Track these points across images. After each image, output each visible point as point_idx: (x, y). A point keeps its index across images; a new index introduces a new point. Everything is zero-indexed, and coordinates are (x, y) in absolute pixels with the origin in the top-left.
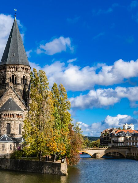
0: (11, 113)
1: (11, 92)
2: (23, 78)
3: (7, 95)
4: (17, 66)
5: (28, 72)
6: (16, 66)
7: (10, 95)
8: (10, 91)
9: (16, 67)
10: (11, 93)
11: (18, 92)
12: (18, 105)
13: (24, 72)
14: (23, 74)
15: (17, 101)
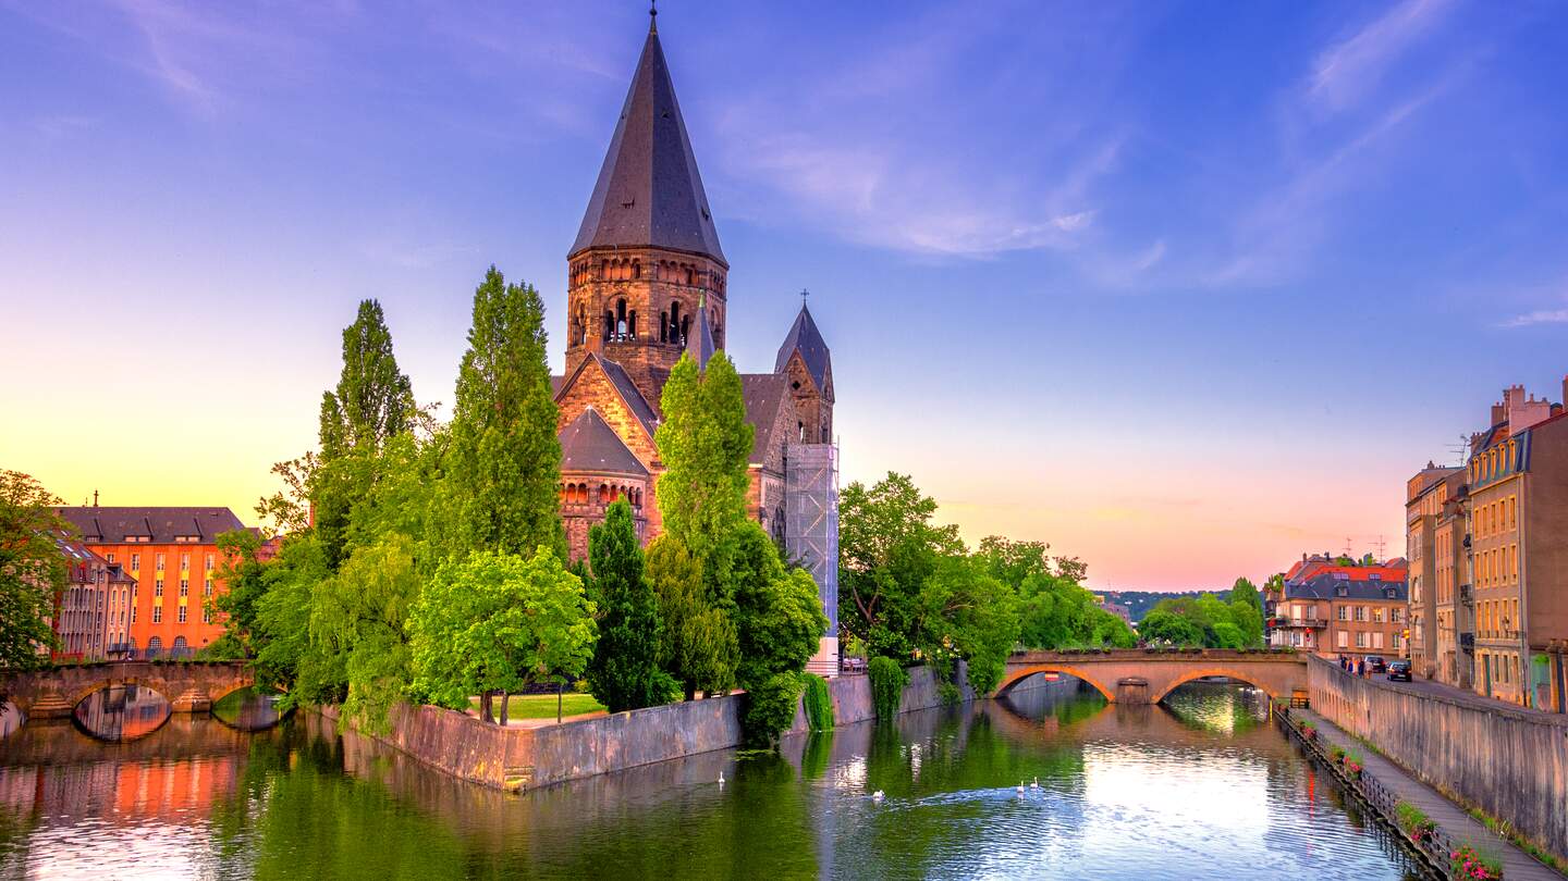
0: (574, 482)
1: (594, 382)
2: (669, 313)
3: (574, 397)
4: (639, 256)
5: (700, 285)
6: (633, 257)
7: (587, 393)
8: (588, 376)
9: (636, 260)
10: (593, 387)
11: (640, 379)
12: (625, 441)
13: (677, 284)
14: (672, 293)
15: (619, 424)
